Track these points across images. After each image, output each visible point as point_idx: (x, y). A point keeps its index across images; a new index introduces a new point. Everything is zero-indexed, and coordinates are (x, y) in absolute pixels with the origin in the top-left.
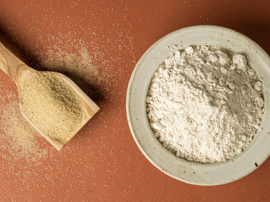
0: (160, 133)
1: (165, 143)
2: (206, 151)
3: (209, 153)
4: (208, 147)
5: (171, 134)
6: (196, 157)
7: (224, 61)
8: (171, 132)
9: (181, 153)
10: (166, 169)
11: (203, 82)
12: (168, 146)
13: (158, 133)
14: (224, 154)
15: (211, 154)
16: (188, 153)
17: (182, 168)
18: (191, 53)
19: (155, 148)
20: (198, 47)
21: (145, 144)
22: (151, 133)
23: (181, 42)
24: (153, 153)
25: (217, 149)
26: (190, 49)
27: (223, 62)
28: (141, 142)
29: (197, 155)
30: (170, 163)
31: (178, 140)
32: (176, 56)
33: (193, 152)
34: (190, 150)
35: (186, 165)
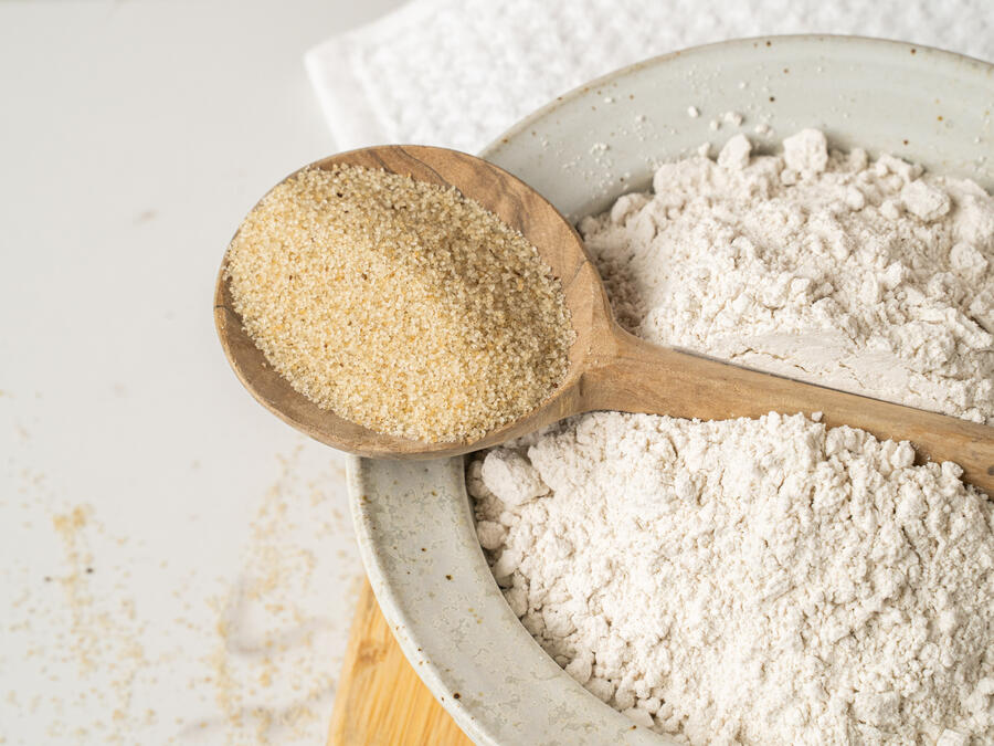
0: (508, 529)
1: (525, 587)
2: (742, 691)
3: (762, 707)
4: (755, 668)
5: (570, 536)
6: (678, 716)
7: (983, 226)
8: (570, 526)
9: (599, 670)
10: (475, 697)
11: (830, 263)
12: (535, 616)
13: (500, 528)
14: (848, 732)
15: (773, 714)
16: (635, 679)
17: (574, 728)
18: (807, 168)
19: (449, 578)
20: (857, 157)
21: (401, 536)
22: (460, 500)
23: (772, 99)
24: (431, 595)
25: (809, 690)
26: (808, 141)
27: (978, 231)
28: (380, 516)
29: (685, 709)
30: (511, 680)
31: (597, 583)
32: (725, 160)
33: (665, 677)
34: (649, 664)
35: (604, 724)
